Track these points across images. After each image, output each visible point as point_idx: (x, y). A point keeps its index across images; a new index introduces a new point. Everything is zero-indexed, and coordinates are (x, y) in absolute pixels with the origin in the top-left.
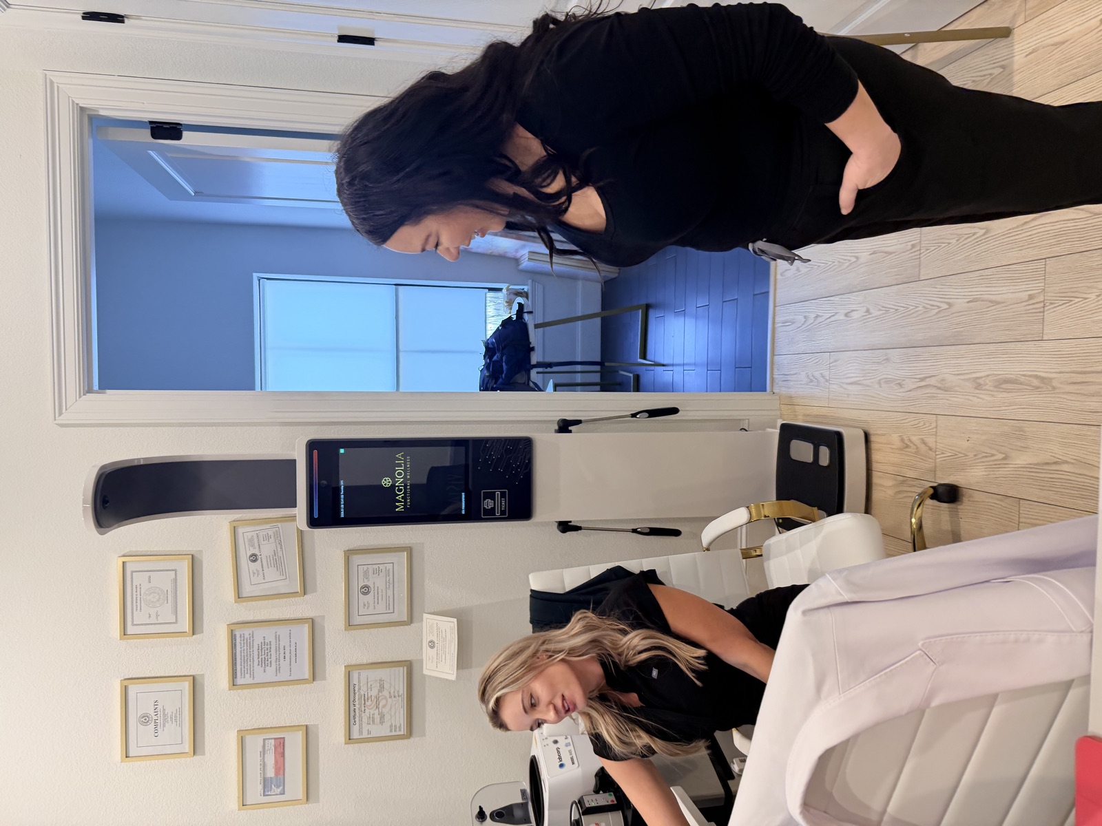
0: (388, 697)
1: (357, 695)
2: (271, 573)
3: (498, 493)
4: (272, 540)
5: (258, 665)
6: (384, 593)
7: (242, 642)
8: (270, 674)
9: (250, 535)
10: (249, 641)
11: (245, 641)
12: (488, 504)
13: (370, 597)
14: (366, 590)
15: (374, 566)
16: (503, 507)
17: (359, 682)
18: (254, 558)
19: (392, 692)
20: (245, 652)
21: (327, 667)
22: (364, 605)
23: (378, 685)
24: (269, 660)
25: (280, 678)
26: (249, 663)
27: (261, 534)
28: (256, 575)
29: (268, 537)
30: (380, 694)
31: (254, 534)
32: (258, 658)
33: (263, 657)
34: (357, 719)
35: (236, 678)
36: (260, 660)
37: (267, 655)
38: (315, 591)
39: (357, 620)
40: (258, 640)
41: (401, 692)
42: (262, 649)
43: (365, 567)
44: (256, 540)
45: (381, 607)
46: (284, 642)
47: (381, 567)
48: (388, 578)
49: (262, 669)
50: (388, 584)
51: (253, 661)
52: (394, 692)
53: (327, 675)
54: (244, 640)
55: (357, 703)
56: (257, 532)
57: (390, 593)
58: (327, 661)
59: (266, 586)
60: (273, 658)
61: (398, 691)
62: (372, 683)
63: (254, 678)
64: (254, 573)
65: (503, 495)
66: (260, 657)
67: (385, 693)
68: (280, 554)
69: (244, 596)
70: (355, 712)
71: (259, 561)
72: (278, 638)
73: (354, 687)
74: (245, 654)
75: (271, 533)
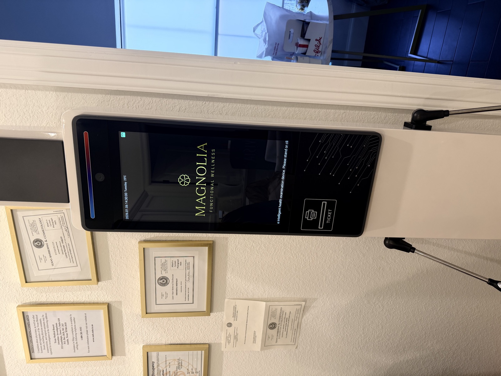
0: (186, 373)
1: (156, 371)
2: (60, 259)
3: (325, 203)
4: (58, 226)
5: (55, 342)
6: (183, 285)
7: (36, 323)
8: (68, 350)
9: (31, 219)
10: (42, 322)
11: (39, 322)
12: (311, 215)
13: (168, 288)
14: (164, 281)
15: (172, 259)
16: (329, 219)
17: (158, 360)
18: (39, 244)
19: (190, 370)
20: (40, 331)
21: (126, 345)
22: (162, 295)
23: (177, 363)
24: (66, 339)
25: (78, 354)
26: (45, 341)
27: (45, 219)
28: (43, 261)
29: (52, 223)
30: (178, 370)
31: (36, 219)
32: (55, 337)
33: (59, 336)
35: (33, 352)
36: (56, 338)
37: (64, 335)
38: (110, 278)
39: (154, 308)
40: (52, 321)
41: (199, 369)
42: (57, 329)
43: (163, 259)
44: (39, 225)
45: (180, 298)
46: (80, 323)
47: (181, 260)
48: (188, 271)
49: (60, 346)
50: (187, 277)
51: (50, 339)
53: (127, 351)
54: (37, 321)
56: (40, 217)
57: (189, 285)
58: (126, 340)
59: (56, 271)
60: (70, 337)
61: (196, 369)
62: (170, 361)
63: (51, 353)
64: (40, 259)
65: (330, 206)
66: (56, 336)
68: (68, 241)
69: (32, 281)
71: (45, 246)
72: (73, 320)
73: (153, 364)
74: (41, 333)
75: (55, 218)
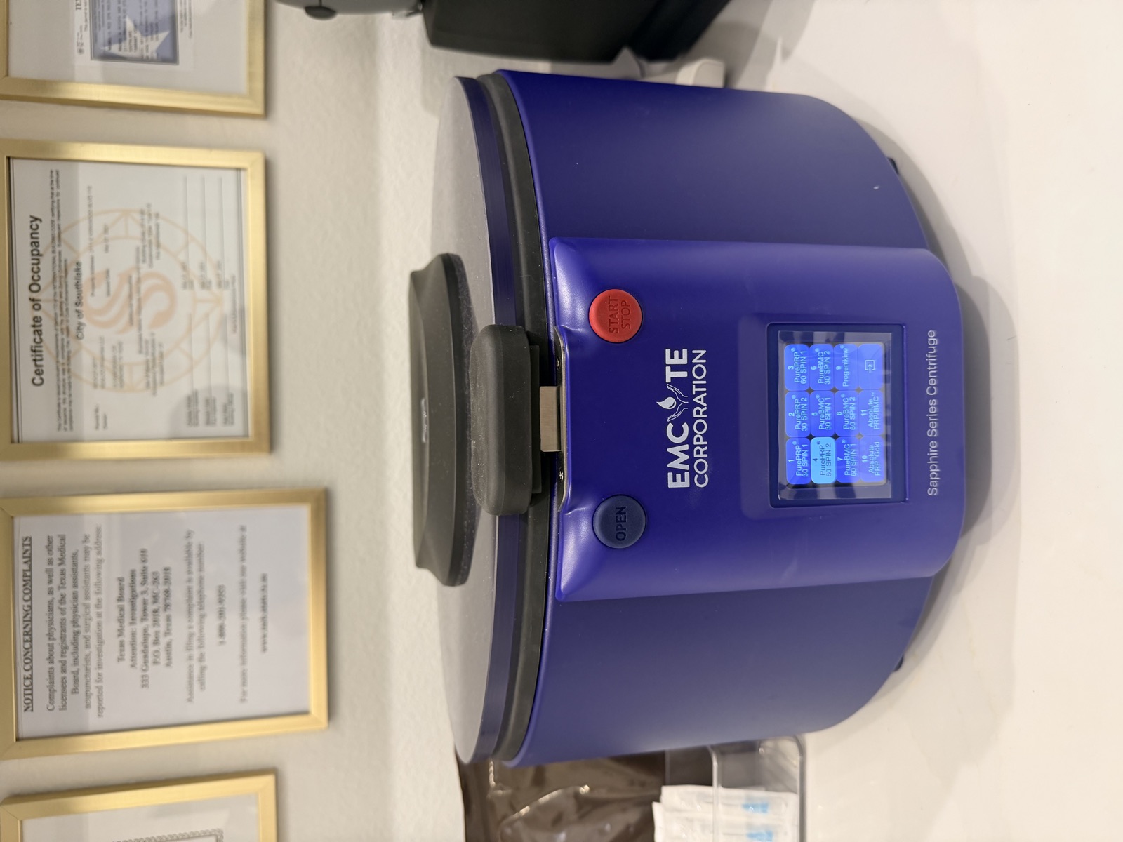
0: (177, 282)
1: (46, 264)
8: (166, 693)
17: (55, 209)
23: (136, 231)
24: (163, 641)
26: (82, 652)
30: (144, 268)
33: (139, 628)
34: (48, 364)
36: (127, 638)
37: (156, 622)
42: (134, 597)
46: (219, 568)
51: (101, 642)
52: (202, 267)
55: (45, 295)
60: (179, 634)
61: (219, 266)
62: (108, 219)
66: (127, 631)
67: (165, 266)
70: (38, 332)
72: (194, 556)
73: (34, 231)
74: (69, 616)
